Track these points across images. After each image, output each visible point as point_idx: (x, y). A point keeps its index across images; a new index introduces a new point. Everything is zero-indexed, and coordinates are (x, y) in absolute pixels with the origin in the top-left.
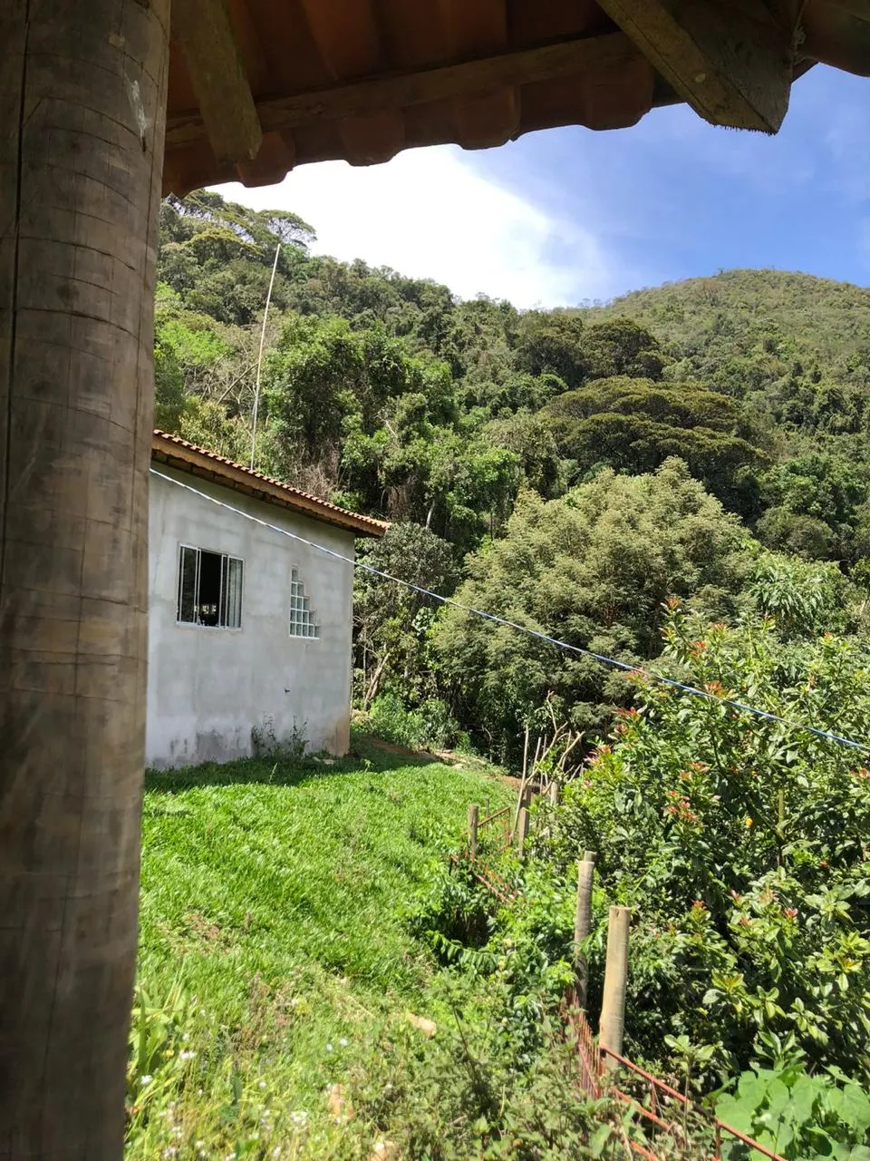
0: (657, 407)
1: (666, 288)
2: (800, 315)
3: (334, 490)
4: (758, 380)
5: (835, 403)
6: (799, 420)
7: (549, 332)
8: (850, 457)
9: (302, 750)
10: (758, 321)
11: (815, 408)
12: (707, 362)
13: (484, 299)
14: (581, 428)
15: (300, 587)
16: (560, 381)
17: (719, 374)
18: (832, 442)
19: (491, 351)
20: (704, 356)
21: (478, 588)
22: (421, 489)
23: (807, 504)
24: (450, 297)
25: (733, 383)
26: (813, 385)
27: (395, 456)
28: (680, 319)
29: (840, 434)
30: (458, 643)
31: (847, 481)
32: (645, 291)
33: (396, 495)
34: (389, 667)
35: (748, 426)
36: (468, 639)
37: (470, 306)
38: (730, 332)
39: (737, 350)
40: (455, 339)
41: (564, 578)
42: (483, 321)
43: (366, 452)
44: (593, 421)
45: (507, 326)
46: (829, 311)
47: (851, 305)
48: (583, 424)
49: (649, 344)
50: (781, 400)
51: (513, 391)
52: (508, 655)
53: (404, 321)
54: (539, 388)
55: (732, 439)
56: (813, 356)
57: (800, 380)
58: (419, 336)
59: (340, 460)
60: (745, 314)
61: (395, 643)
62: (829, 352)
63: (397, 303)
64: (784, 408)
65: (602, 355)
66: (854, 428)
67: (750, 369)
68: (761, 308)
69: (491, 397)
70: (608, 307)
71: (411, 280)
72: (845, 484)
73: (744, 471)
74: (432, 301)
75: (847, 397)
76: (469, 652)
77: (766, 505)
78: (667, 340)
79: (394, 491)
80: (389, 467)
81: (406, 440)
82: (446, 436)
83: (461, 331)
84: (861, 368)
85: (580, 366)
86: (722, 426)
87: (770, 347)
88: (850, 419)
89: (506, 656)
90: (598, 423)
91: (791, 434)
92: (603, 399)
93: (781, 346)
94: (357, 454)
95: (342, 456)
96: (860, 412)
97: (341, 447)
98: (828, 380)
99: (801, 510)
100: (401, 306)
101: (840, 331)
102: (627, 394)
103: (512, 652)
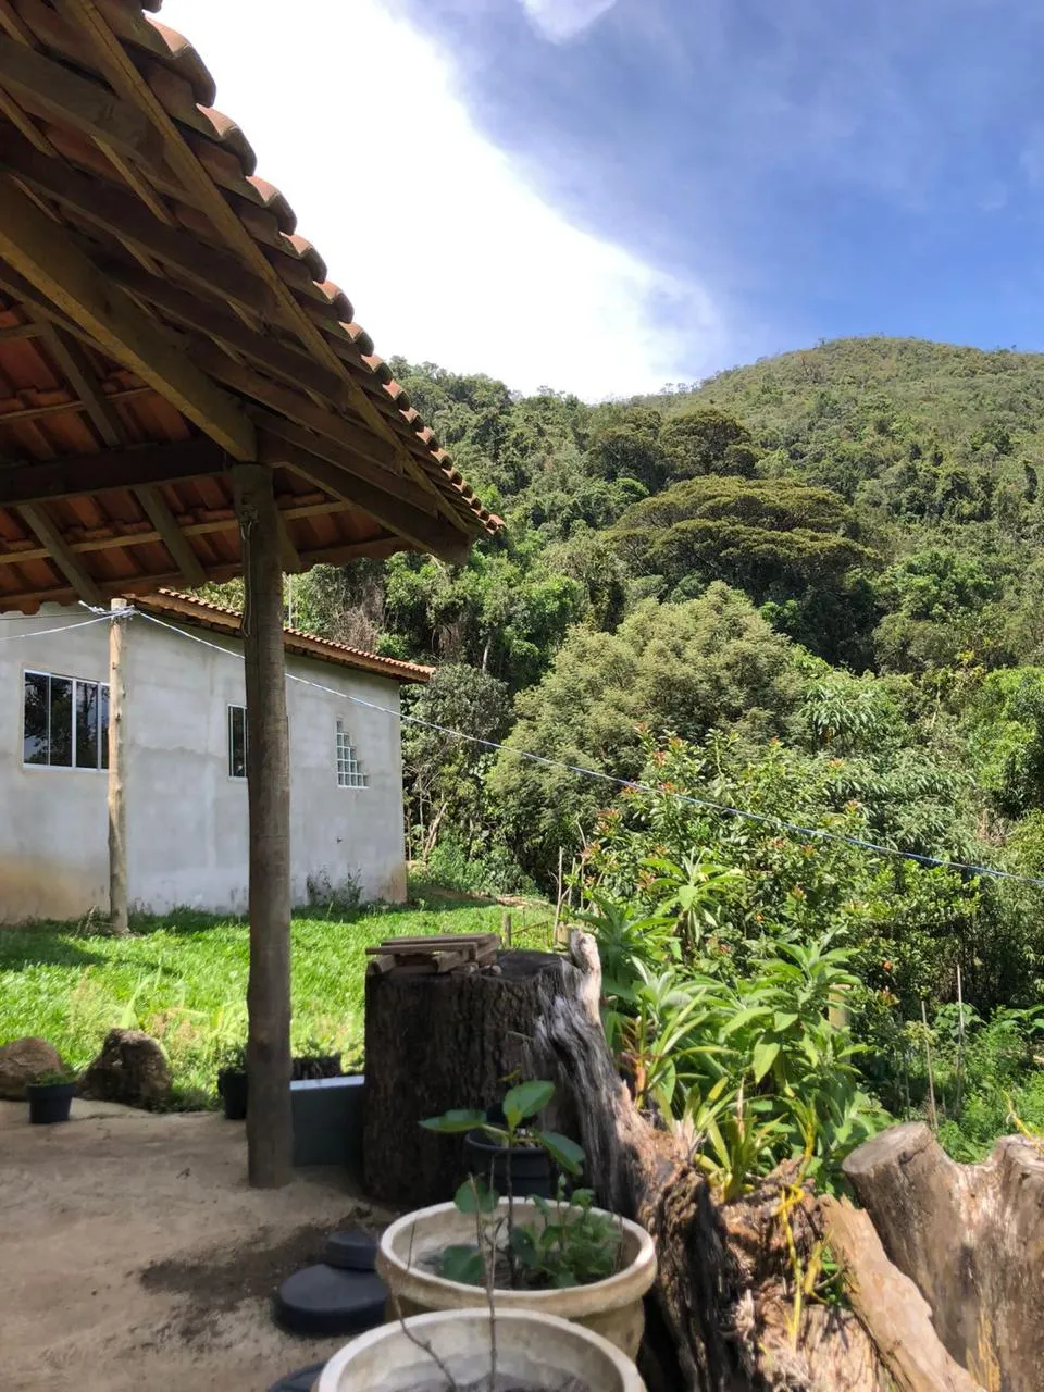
0: (749, 509)
1: (762, 364)
2: (917, 388)
3: (380, 632)
4: (872, 467)
5: (960, 488)
6: (921, 510)
7: (624, 430)
8: (982, 549)
9: (357, 897)
10: (867, 399)
11: (938, 495)
12: (811, 449)
13: (547, 394)
14: (664, 538)
15: (346, 738)
16: (639, 486)
17: (825, 462)
18: (959, 533)
19: (557, 456)
20: (809, 443)
21: (529, 727)
22: (474, 626)
23: (928, 606)
24: (507, 394)
25: (842, 473)
26: (934, 469)
27: (444, 593)
28: (778, 402)
29: (967, 524)
30: (513, 784)
31: (973, 577)
32: (737, 371)
33: (448, 634)
34: (447, 817)
35: (857, 524)
36: (523, 780)
37: (532, 404)
38: (836, 413)
39: (845, 433)
40: (516, 444)
41: (612, 711)
42: (546, 420)
43: (413, 589)
44: (677, 530)
45: (575, 425)
46: (949, 381)
47: (974, 373)
48: (667, 533)
49: (738, 435)
50: (900, 489)
51: (586, 501)
52: (562, 791)
53: (454, 426)
54: (615, 493)
55: (837, 539)
56: (931, 435)
57: (918, 464)
58: (473, 443)
59: (384, 600)
60: (852, 391)
61: (453, 792)
62: (952, 429)
63: (446, 406)
64: (903, 497)
65: (684, 452)
66: (984, 515)
67: (861, 454)
68: (870, 382)
69: (561, 509)
70: (695, 391)
71: (460, 378)
72: (970, 581)
73: (854, 575)
74: (486, 400)
75: (973, 479)
76: (524, 792)
77: (883, 612)
78: (764, 427)
79: (445, 631)
80: (438, 605)
81: (454, 576)
82: (500, 566)
83: (522, 434)
84: (988, 445)
85: (661, 467)
86: (827, 525)
87: (882, 428)
88: (979, 505)
89: (560, 792)
90: (684, 531)
91: (912, 526)
92: (688, 504)
93: (895, 426)
94: (402, 592)
95: (387, 596)
96: (990, 496)
97: (385, 586)
98: (951, 462)
99: (922, 614)
100: (450, 407)
101: (963, 404)
102: (714, 497)
103: (566, 788)
